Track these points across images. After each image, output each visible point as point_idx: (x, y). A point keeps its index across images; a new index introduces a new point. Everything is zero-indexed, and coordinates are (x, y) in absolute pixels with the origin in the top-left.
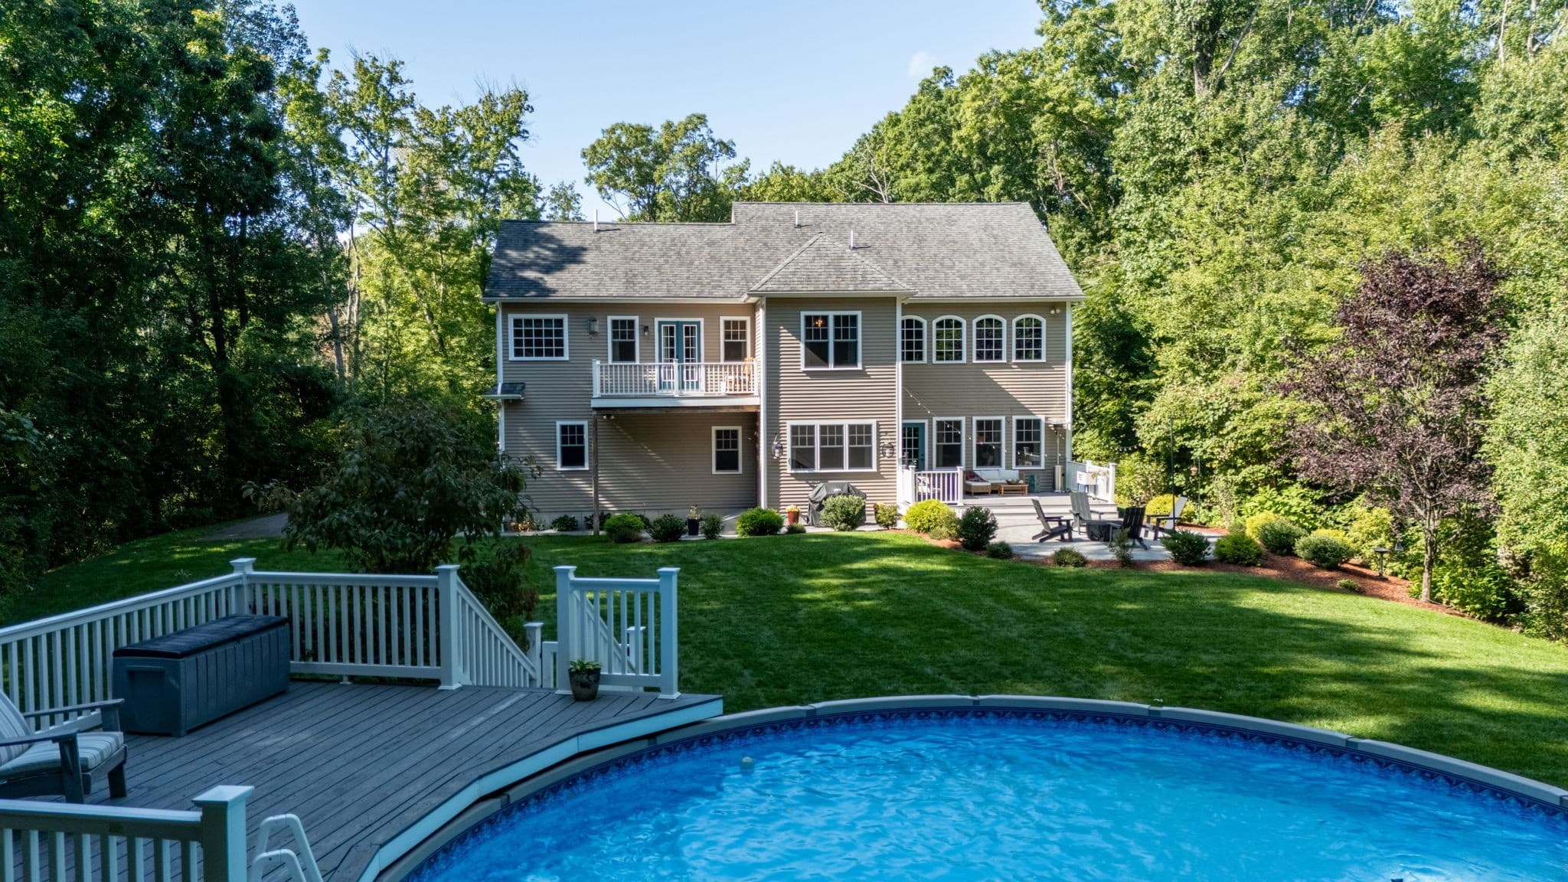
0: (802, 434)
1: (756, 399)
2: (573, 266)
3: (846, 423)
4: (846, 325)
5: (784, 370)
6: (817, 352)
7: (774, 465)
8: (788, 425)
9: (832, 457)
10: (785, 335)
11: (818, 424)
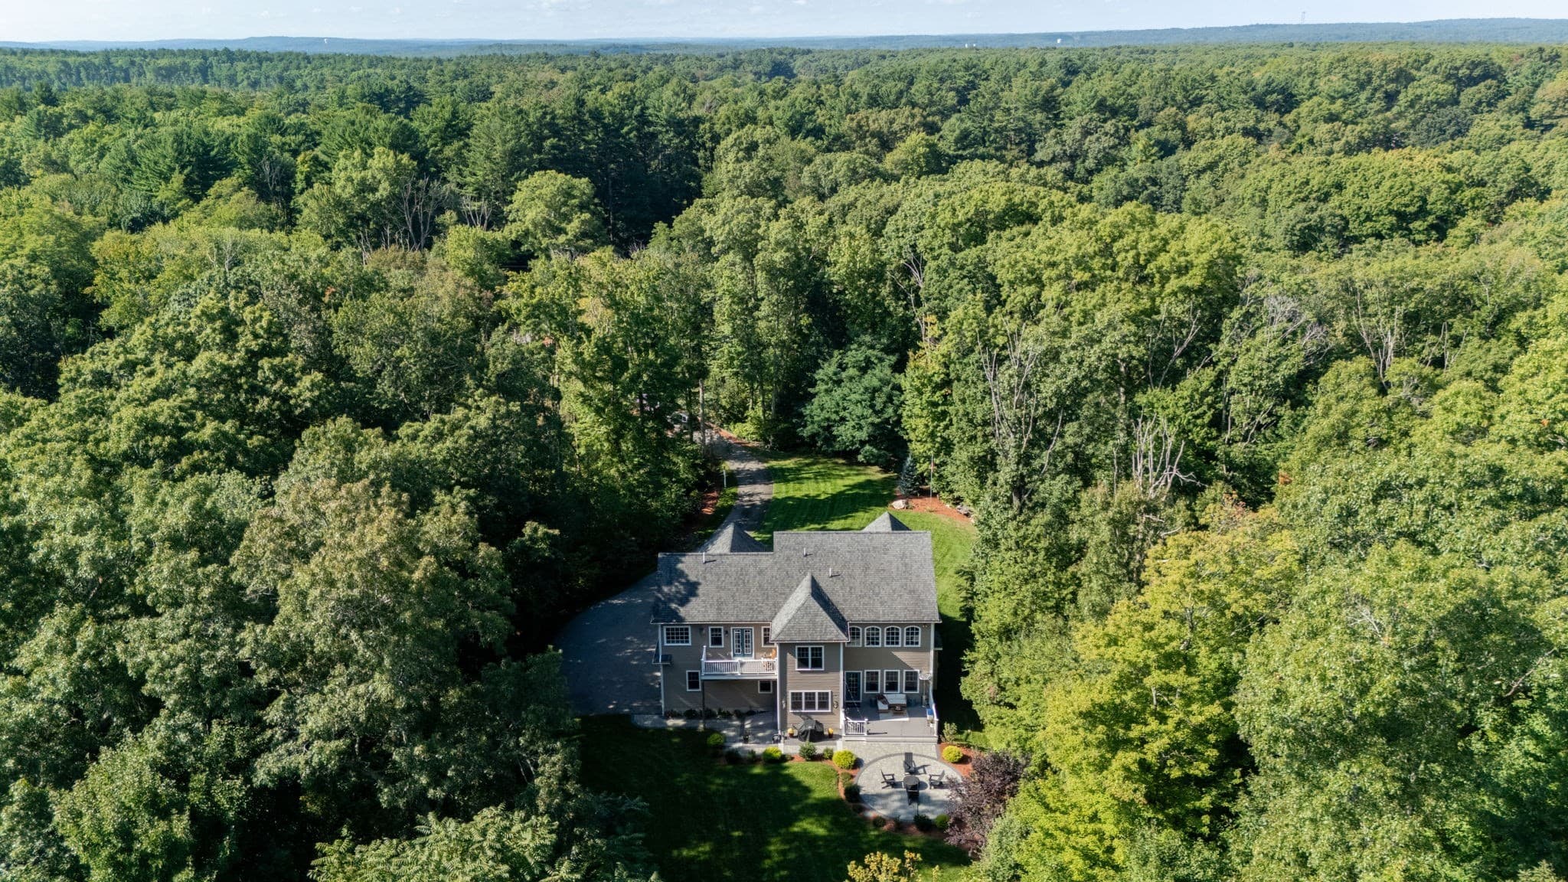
0: (796, 697)
1: (775, 675)
2: (693, 599)
3: (817, 691)
4: (817, 652)
5: (789, 669)
6: (803, 663)
7: (784, 711)
8: (790, 692)
9: (810, 705)
10: (789, 656)
11: (803, 691)
